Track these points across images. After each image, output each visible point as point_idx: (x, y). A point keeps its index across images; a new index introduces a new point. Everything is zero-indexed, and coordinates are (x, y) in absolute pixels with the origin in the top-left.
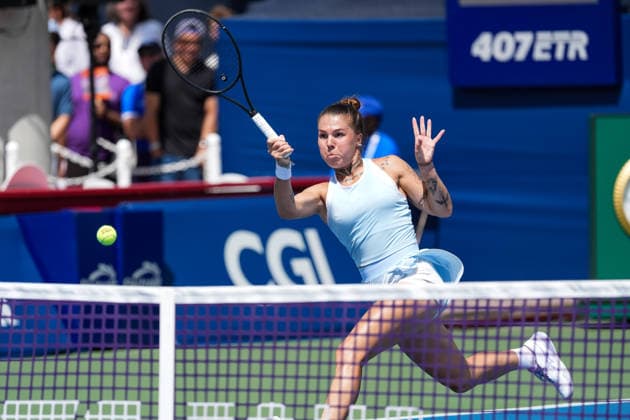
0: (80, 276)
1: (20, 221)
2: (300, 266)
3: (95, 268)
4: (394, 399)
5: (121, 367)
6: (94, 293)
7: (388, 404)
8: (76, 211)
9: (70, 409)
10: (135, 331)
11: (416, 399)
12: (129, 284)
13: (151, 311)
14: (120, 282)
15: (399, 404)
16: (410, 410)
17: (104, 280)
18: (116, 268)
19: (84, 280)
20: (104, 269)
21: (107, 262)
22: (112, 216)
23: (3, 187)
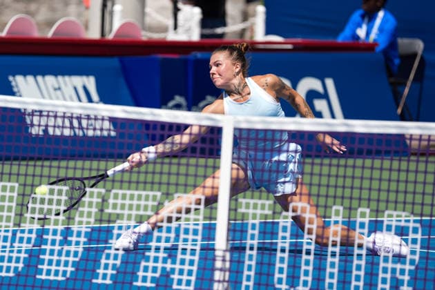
0: (161, 103)
1: (121, 62)
2: (320, 105)
3: (172, 98)
4: (392, 205)
5: (192, 170)
6: (176, 117)
7: (387, 209)
8: (160, 56)
9: (154, 198)
10: (204, 146)
11: (409, 207)
12: (195, 111)
13: (216, 132)
14: (189, 109)
15: (395, 209)
16: (404, 214)
17: (178, 107)
18: (187, 99)
19: (163, 107)
20: (179, 99)
21: (181, 95)
22: (186, 62)
23: (110, 37)
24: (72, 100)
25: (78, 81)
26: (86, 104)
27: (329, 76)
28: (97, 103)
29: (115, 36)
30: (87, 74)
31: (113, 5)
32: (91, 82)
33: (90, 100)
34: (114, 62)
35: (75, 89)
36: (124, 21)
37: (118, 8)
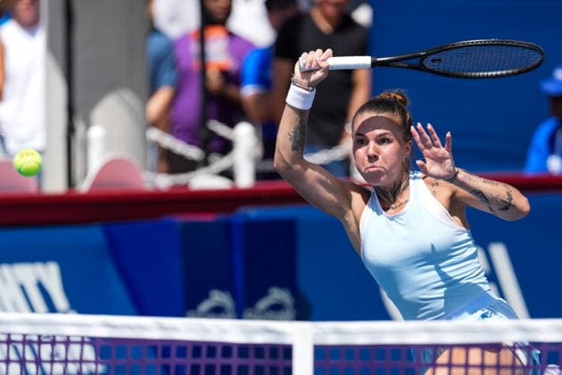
0: (185, 307)
1: (108, 234)
3: (205, 296)
6: (206, 330)
8: (180, 219)
12: (251, 318)
13: (281, 353)
14: (239, 315)
17: (218, 312)
18: (234, 297)
19: (190, 312)
20: (218, 298)
21: (222, 289)
22: (228, 227)
23: (84, 187)
24: (17, 309)
25: (27, 273)
26: (43, 315)
27: (496, 240)
28: (65, 312)
29: (94, 184)
30: (43, 259)
31: (88, 125)
32: (50, 274)
33: (52, 309)
34: (93, 235)
35: (23, 288)
36: (109, 156)
37: (96, 133)
